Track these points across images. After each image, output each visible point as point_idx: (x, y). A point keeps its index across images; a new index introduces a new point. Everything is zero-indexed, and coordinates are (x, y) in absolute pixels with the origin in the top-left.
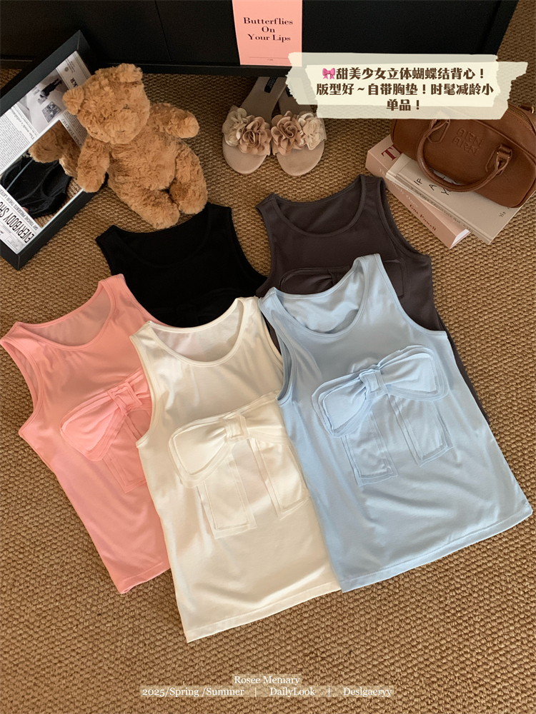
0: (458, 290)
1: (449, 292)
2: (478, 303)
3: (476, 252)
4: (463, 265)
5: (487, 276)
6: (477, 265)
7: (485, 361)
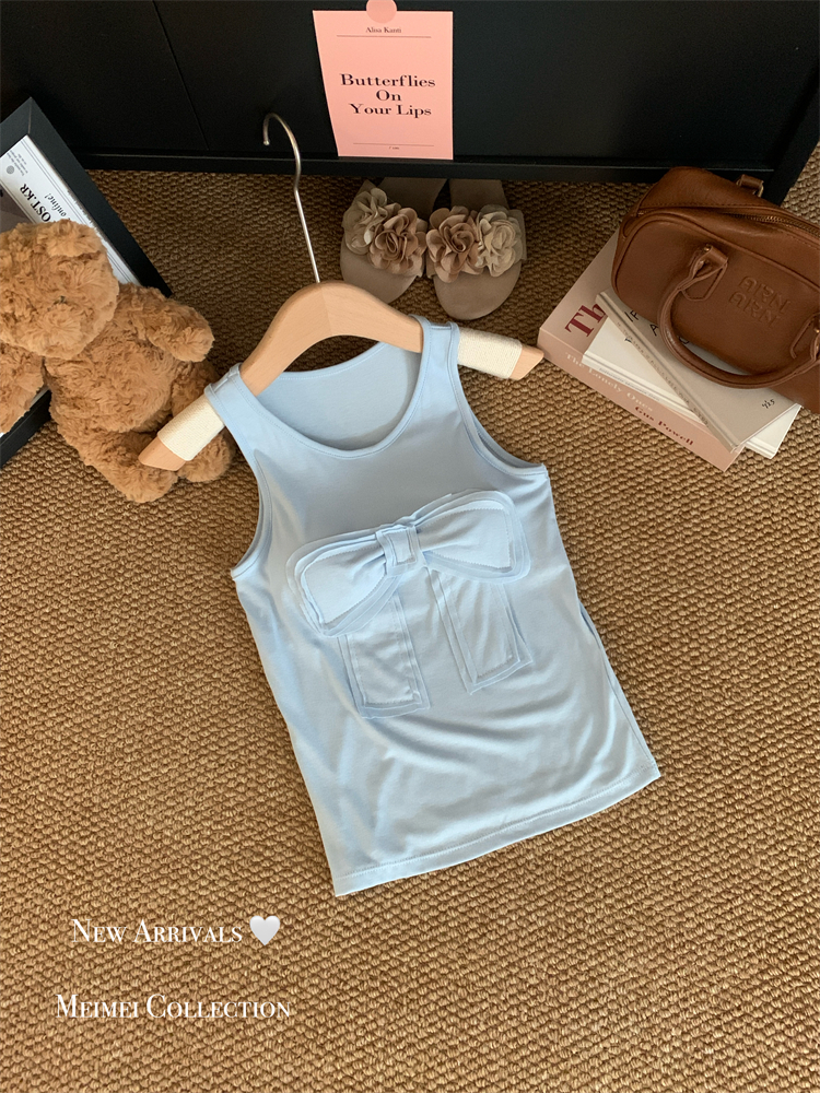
0: (742, 563)
1: (726, 567)
2: (780, 589)
3: (773, 490)
4: (751, 515)
5: (794, 536)
6: (777, 515)
7: (796, 700)
